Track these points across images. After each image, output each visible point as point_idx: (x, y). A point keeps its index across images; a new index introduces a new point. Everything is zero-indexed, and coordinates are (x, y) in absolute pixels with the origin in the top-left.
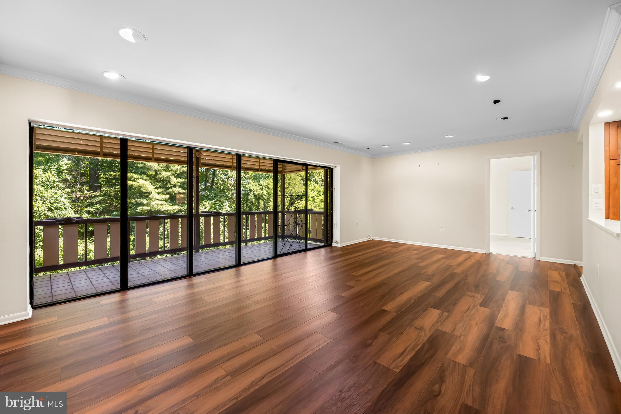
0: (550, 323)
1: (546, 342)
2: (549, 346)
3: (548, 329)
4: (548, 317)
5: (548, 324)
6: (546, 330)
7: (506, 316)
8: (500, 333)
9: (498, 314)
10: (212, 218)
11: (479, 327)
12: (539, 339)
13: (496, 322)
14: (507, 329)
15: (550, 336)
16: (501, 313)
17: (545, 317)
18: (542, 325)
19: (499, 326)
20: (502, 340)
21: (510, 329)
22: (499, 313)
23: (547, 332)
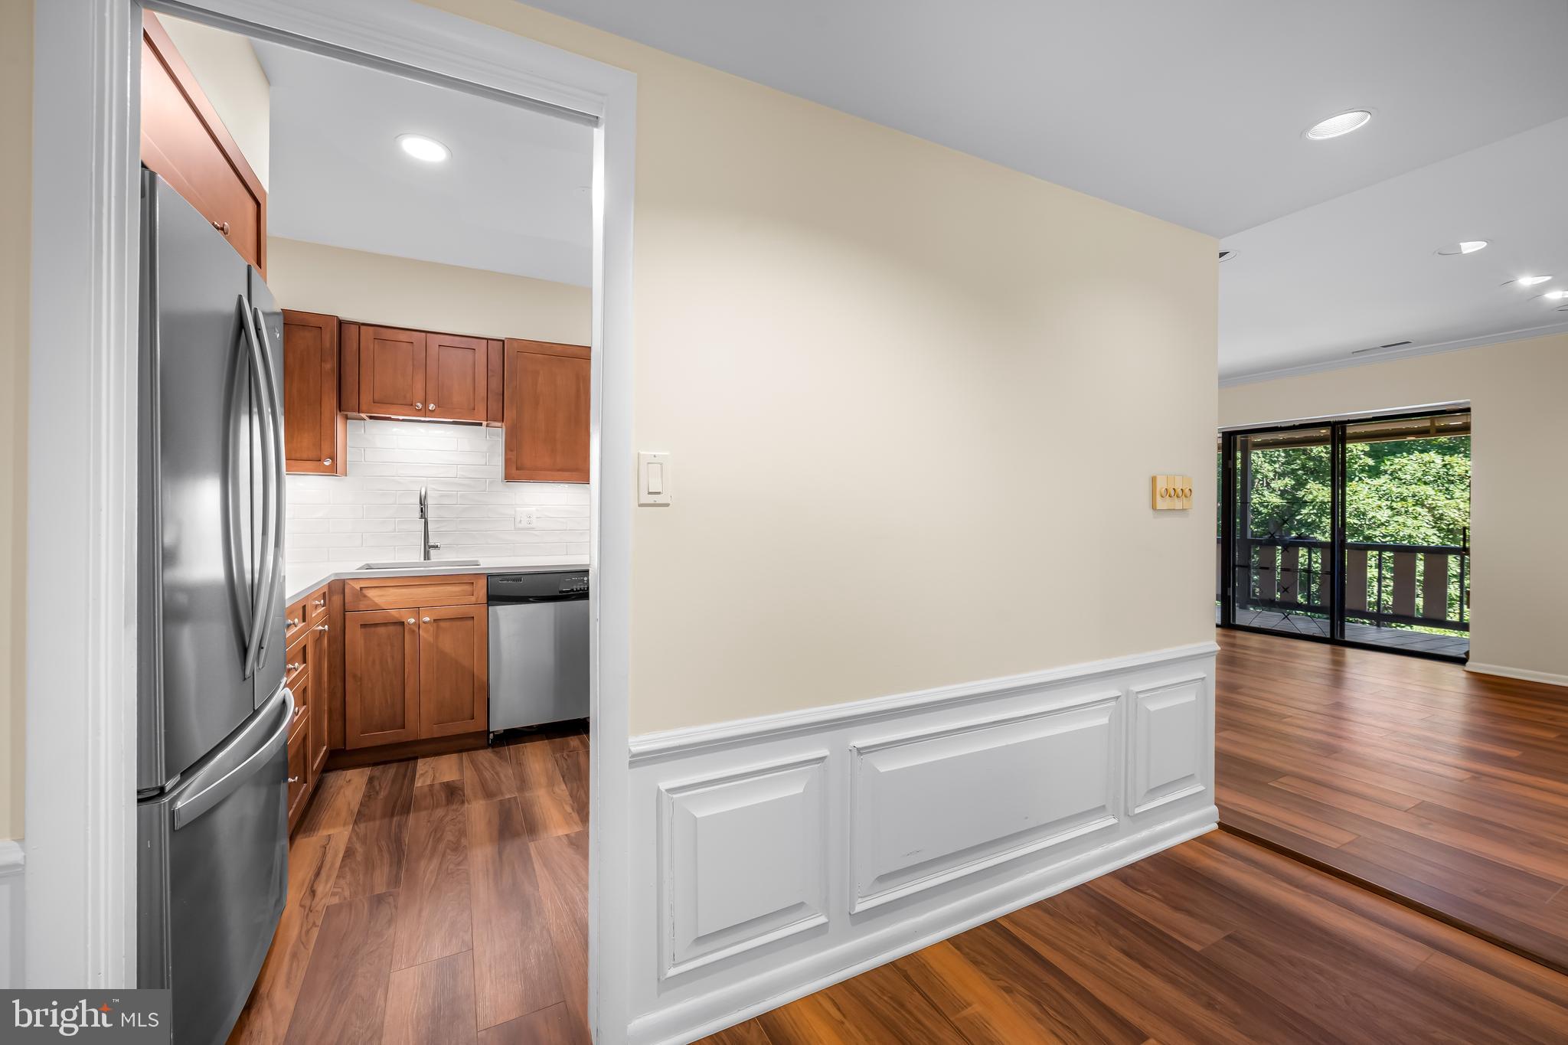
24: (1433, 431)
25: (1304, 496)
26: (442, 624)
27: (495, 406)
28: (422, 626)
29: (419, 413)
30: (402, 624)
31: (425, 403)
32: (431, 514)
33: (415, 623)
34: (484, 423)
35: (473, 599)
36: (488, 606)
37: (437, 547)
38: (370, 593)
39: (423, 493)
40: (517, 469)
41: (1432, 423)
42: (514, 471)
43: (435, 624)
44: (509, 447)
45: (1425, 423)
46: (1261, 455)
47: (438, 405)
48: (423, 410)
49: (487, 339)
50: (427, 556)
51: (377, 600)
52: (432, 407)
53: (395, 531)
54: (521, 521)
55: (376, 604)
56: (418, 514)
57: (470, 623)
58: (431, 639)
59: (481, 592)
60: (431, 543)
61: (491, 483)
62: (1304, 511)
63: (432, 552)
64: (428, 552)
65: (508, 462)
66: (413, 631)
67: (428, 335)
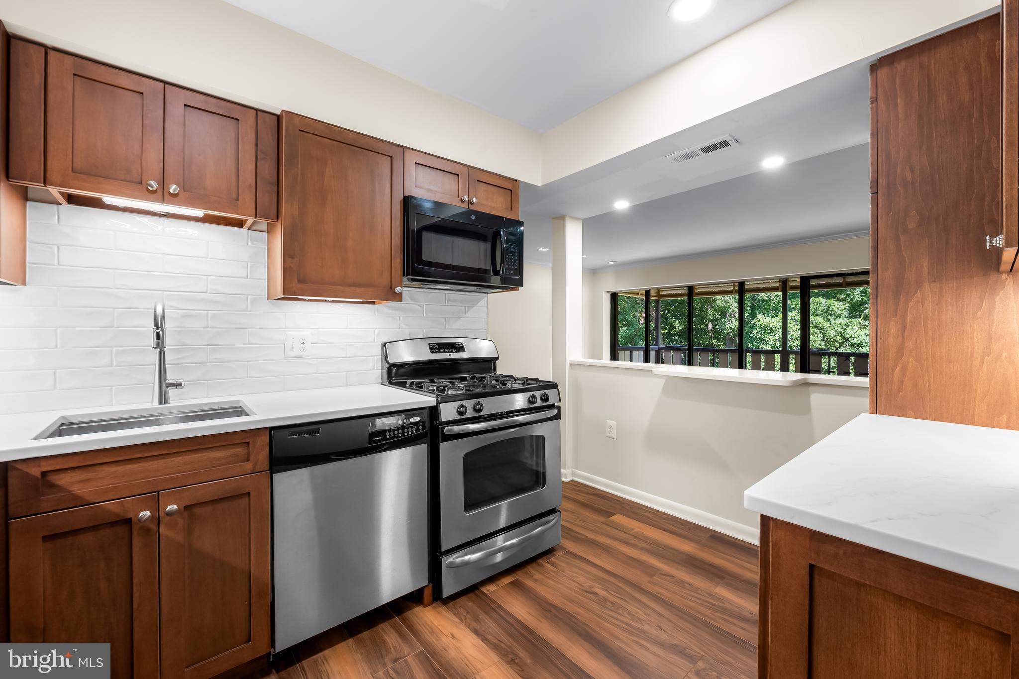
24: (844, 285)
25: (755, 323)
26: (198, 511)
27: (267, 199)
28: (165, 520)
29: (154, 195)
30: (128, 522)
31: (163, 184)
32: (169, 340)
33: (151, 518)
34: (250, 220)
35: (249, 466)
36: (272, 471)
37: (180, 385)
38: (64, 480)
39: (159, 311)
40: (300, 281)
41: (844, 280)
42: (295, 284)
43: (186, 514)
44: (288, 253)
45: (839, 280)
46: (731, 298)
47: (183, 187)
48: (160, 192)
49: (257, 110)
50: (163, 398)
51: (77, 490)
52: (173, 188)
53: (112, 366)
54: (292, 347)
55: (76, 497)
56: (152, 341)
57: (244, 502)
58: (180, 538)
59: (261, 455)
60: (170, 378)
61: (254, 301)
62: (755, 332)
63: (171, 392)
64: (165, 393)
65: (287, 271)
66: (148, 530)
67: (167, 86)
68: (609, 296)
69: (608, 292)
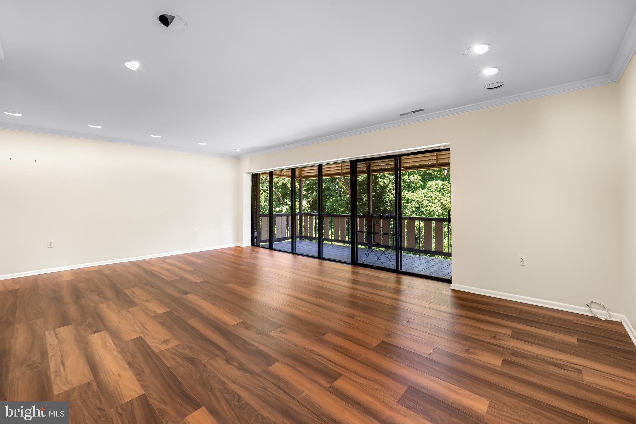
0: (48, 368)
1: (50, 345)
2: (48, 343)
3: (51, 358)
4: (53, 376)
5: (52, 365)
6: (53, 356)
7: (104, 345)
8: (95, 328)
9: (113, 342)
10: (309, 216)
11: (116, 322)
12: (58, 342)
13: (107, 333)
14: (92, 334)
15: (47, 352)
16: (111, 344)
17: (57, 372)
18: (59, 359)
19: (101, 332)
20: (90, 326)
21: (89, 336)
22: (115, 344)
23: (51, 354)
68: (250, 177)
69: (249, 173)
